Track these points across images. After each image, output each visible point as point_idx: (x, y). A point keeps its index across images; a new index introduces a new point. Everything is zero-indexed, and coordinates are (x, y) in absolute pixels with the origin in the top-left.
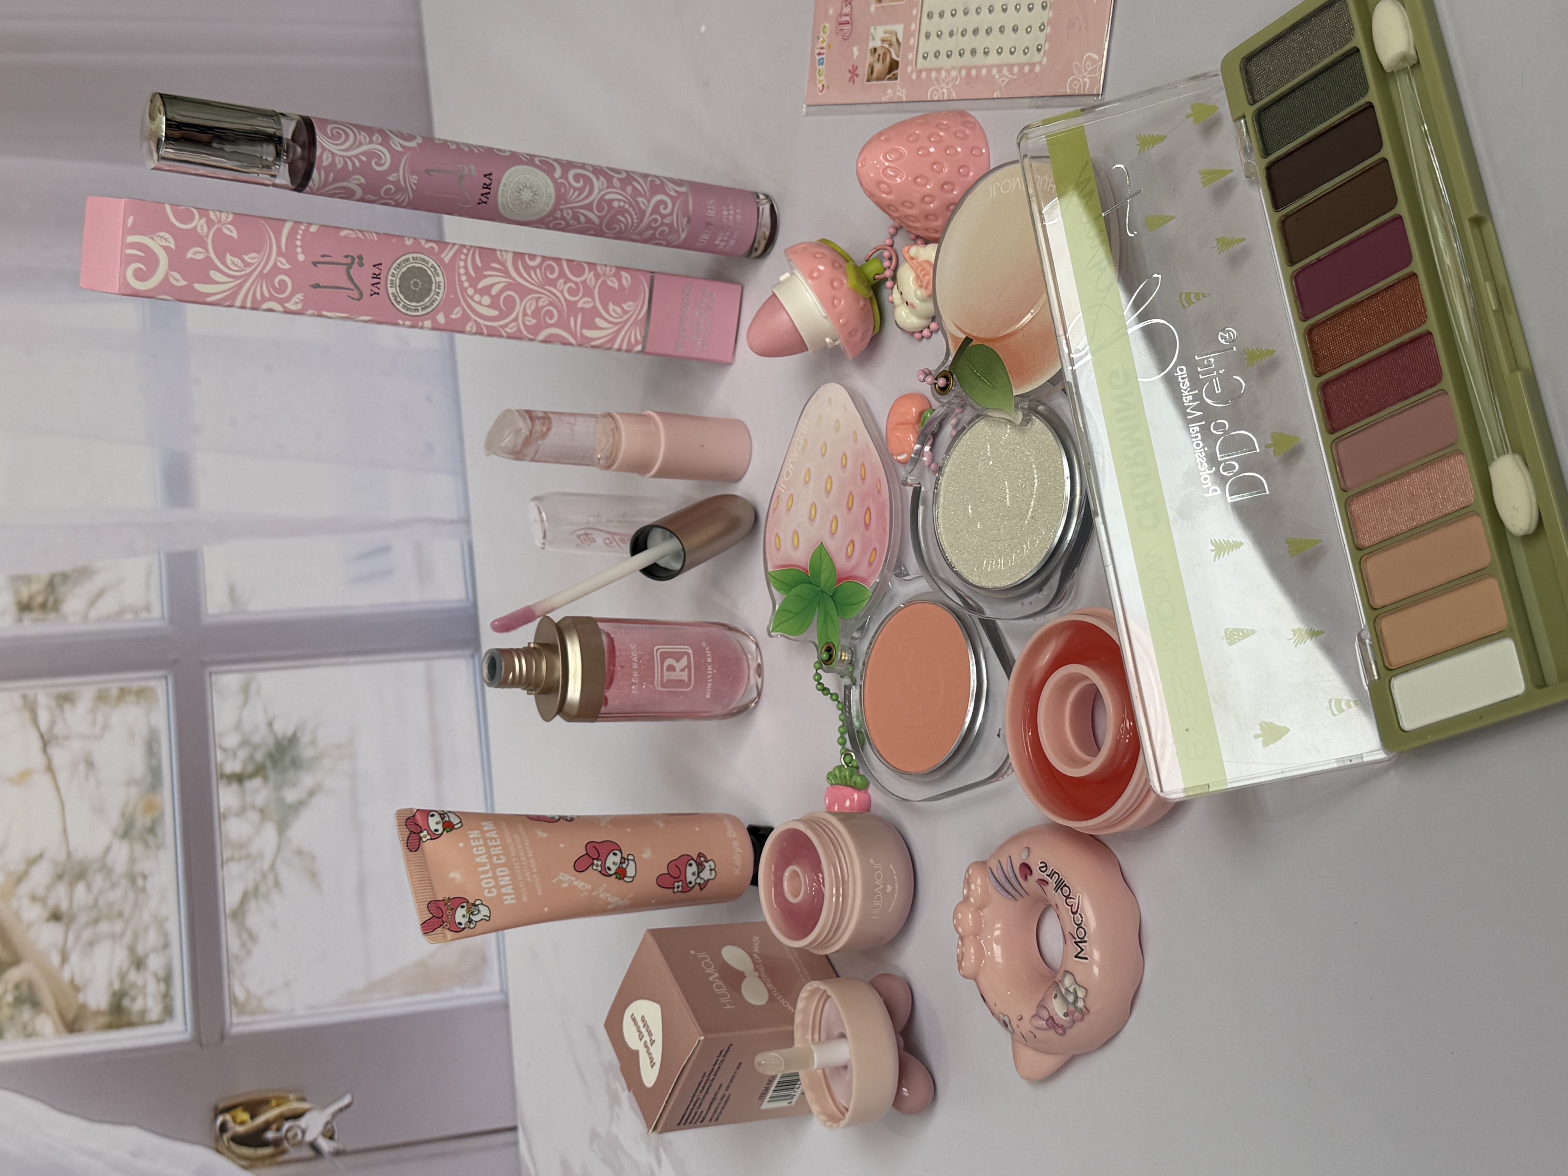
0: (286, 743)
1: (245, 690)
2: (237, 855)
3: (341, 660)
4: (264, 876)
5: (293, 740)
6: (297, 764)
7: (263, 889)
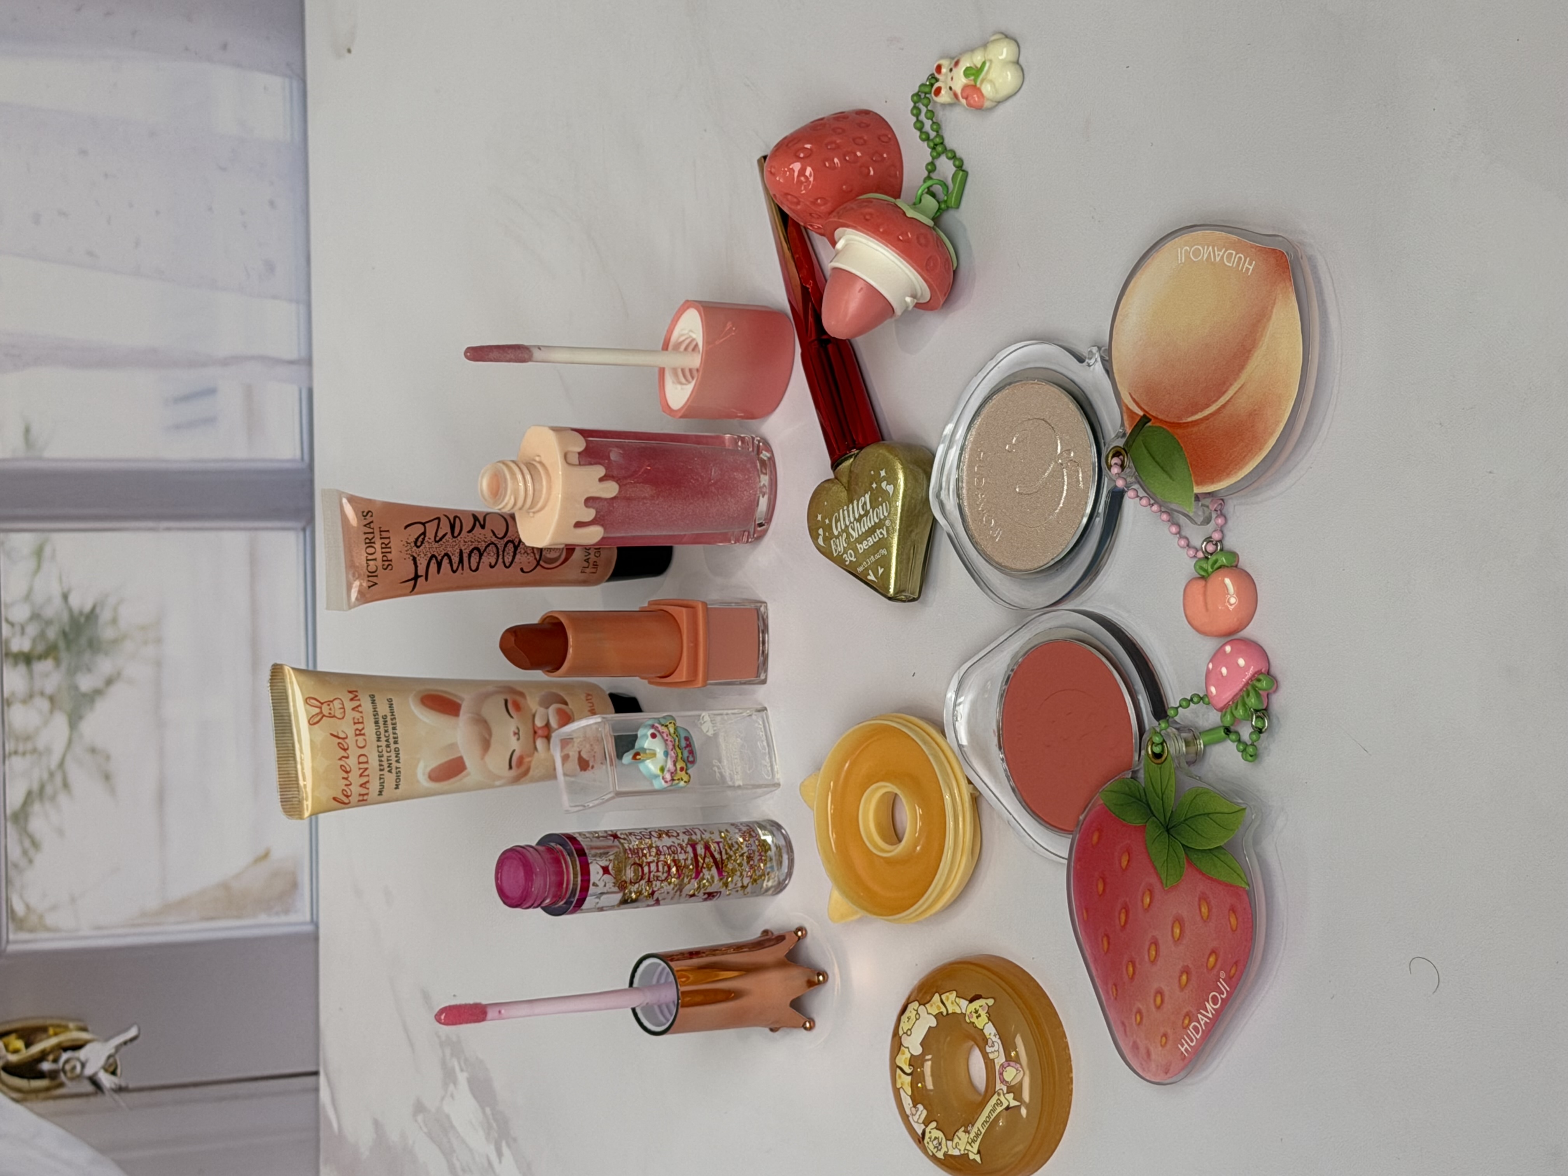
0: (82, 620)
1: (39, 553)
2: (21, 748)
3: (150, 524)
4: (52, 774)
5: (92, 616)
6: (95, 646)
7: (49, 790)
